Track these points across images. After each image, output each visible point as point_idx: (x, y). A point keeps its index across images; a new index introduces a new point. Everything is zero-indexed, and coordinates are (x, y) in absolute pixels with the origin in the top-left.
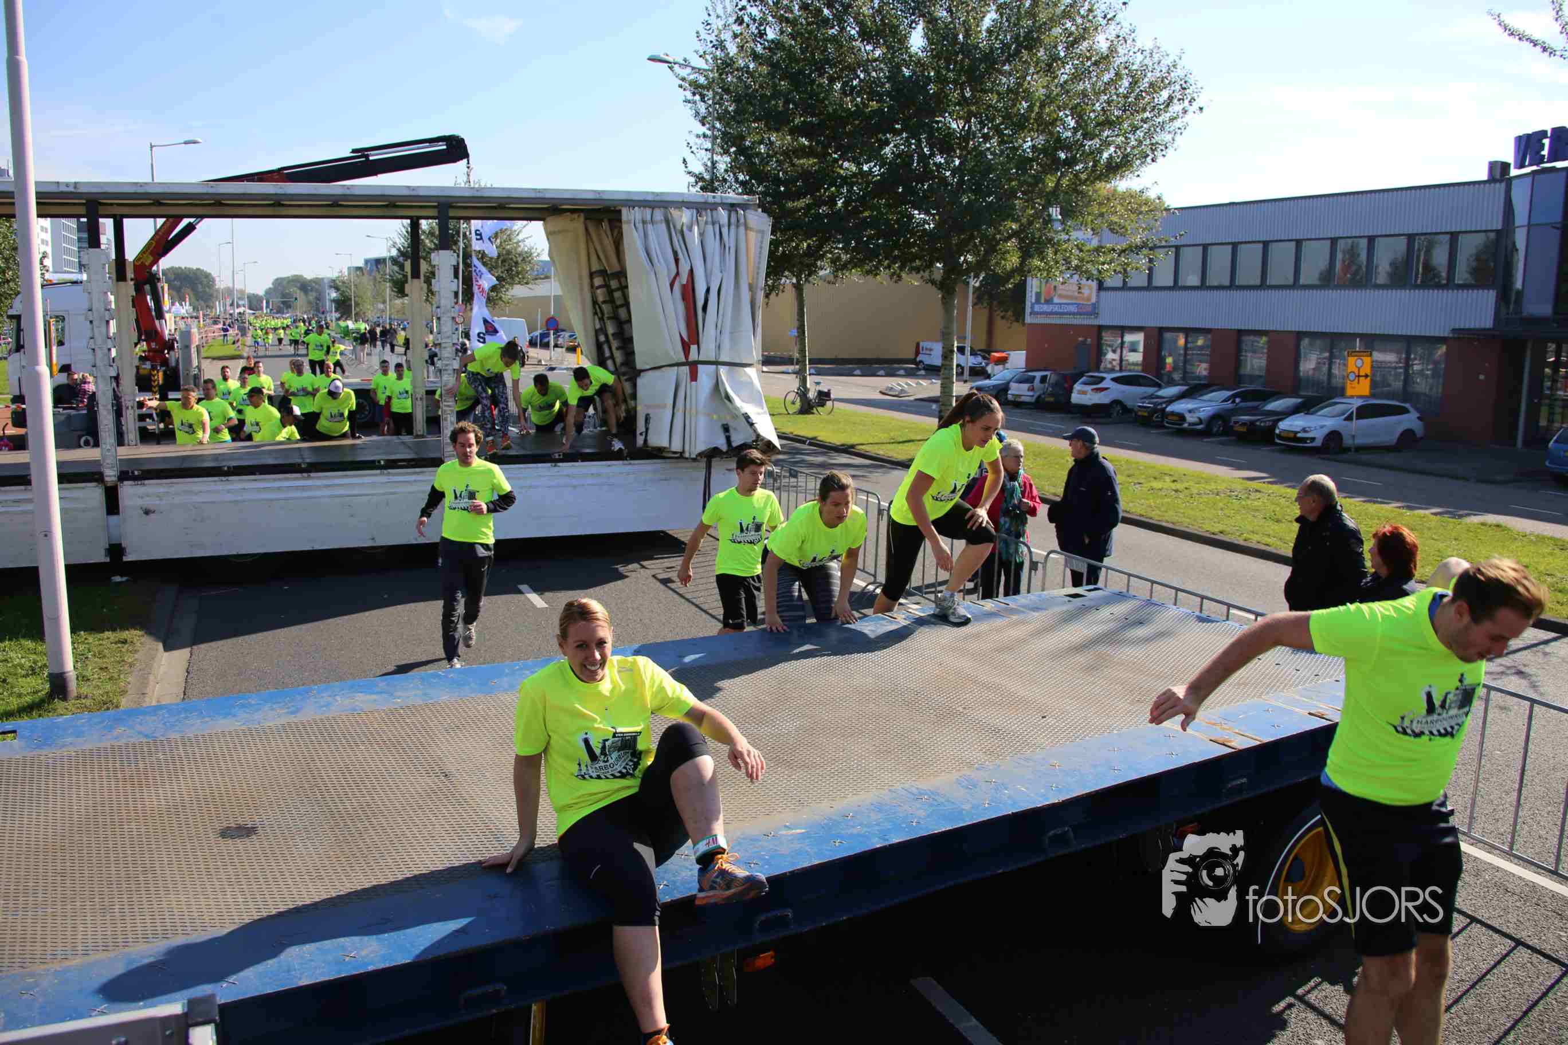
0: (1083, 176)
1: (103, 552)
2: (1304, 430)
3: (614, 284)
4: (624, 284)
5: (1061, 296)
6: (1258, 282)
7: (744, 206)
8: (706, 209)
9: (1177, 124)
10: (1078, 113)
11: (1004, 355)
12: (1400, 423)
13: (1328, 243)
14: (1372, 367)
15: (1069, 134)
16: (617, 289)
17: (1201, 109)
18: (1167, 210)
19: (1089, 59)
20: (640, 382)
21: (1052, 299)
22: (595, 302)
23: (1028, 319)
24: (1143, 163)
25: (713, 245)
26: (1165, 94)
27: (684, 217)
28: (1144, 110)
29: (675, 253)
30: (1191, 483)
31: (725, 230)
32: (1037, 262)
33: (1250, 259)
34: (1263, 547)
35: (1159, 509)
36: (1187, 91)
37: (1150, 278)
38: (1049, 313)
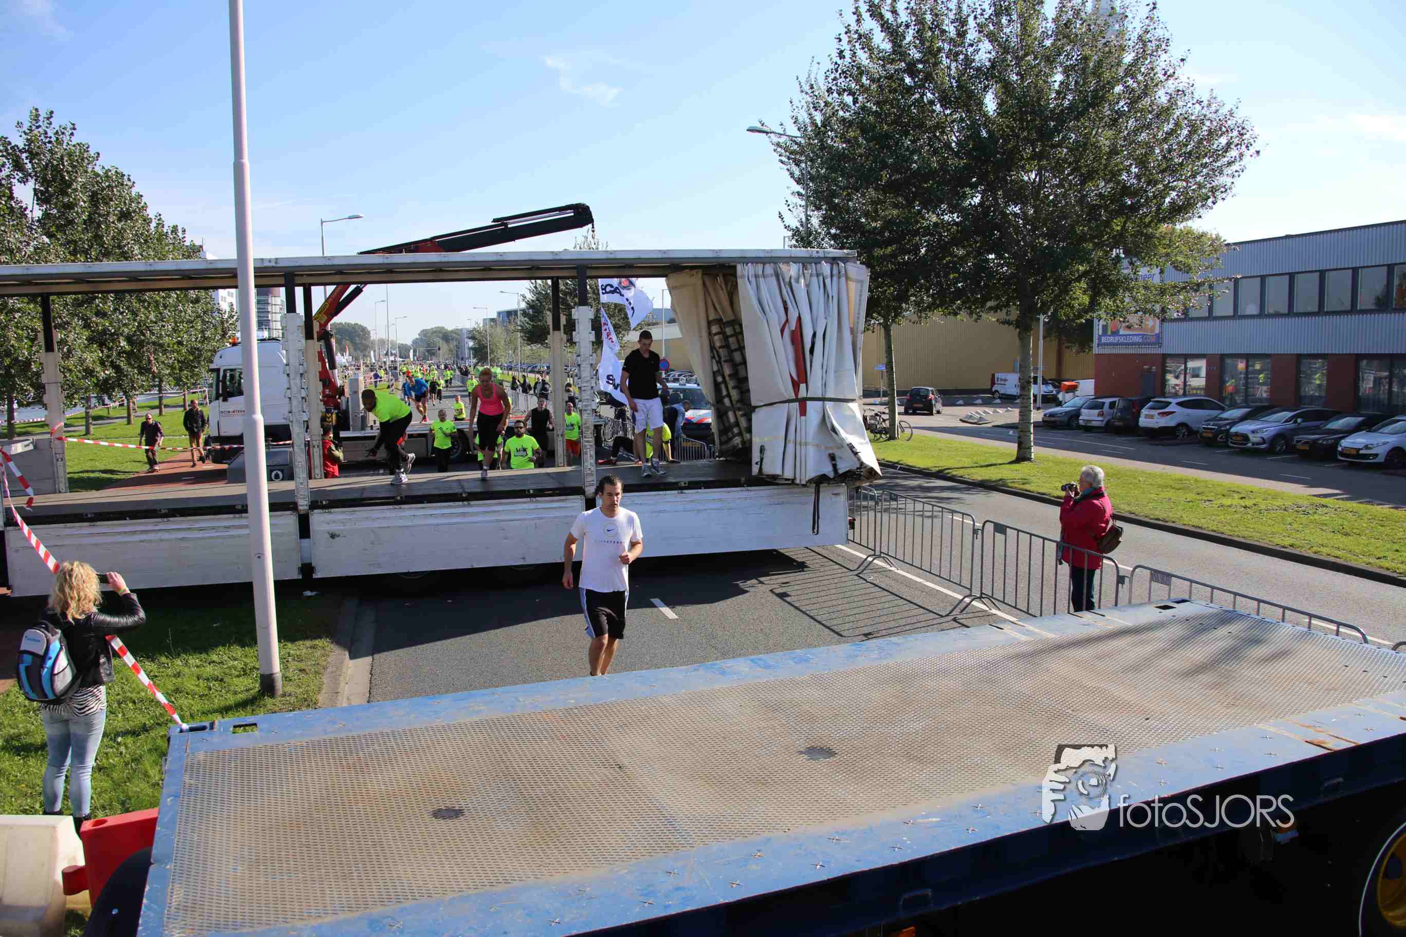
0: (1147, 220)
1: (296, 571)
2: (1367, 447)
3: (729, 331)
4: (738, 330)
5: (1126, 328)
7: (845, 260)
8: (810, 263)
9: (1235, 167)
10: (1142, 162)
11: (1074, 383)
13: (1386, 268)
15: (1134, 181)
16: (732, 336)
17: (1258, 152)
18: (1228, 245)
20: (754, 417)
21: (1118, 331)
22: (712, 348)
23: (1096, 350)
24: (1203, 206)
25: (818, 293)
26: (1223, 141)
27: (792, 271)
28: (1204, 157)
29: (784, 302)
30: (1259, 500)
31: (828, 281)
32: (1108, 300)
34: (1332, 559)
35: (1229, 524)
36: (1244, 137)
37: (1211, 309)
38: (1117, 344)
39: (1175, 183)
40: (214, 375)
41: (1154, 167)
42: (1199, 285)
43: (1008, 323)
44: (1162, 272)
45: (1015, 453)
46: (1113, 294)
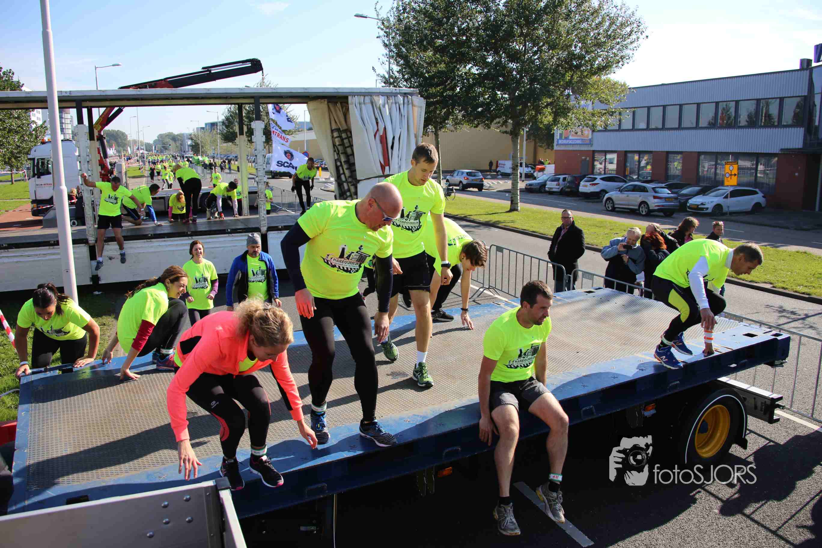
0: (585, 74)
1: (89, 280)
2: (702, 204)
3: (344, 136)
4: (349, 135)
5: (572, 135)
6: (677, 126)
7: (411, 94)
8: (392, 96)
9: (635, 44)
10: (583, 40)
11: (543, 167)
12: (752, 199)
13: (714, 104)
14: (739, 169)
15: (578, 51)
16: (346, 138)
17: (647, 37)
18: (630, 88)
19: (588, 11)
20: (360, 186)
21: (568, 137)
22: (334, 145)
23: (556, 148)
24: (616, 66)
25: (396, 114)
26: (628, 29)
27: (381, 100)
28: (617, 39)
29: (376, 119)
31: (402, 107)
32: (562, 120)
33: (673, 114)
36: (640, 28)
37: (620, 125)
38: (567, 144)
39: (601, 53)
40: (32, 161)
41: (590, 44)
42: (612, 112)
43: (506, 132)
44: (593, 103)
45: (509, 207)
46: (565, 116)
